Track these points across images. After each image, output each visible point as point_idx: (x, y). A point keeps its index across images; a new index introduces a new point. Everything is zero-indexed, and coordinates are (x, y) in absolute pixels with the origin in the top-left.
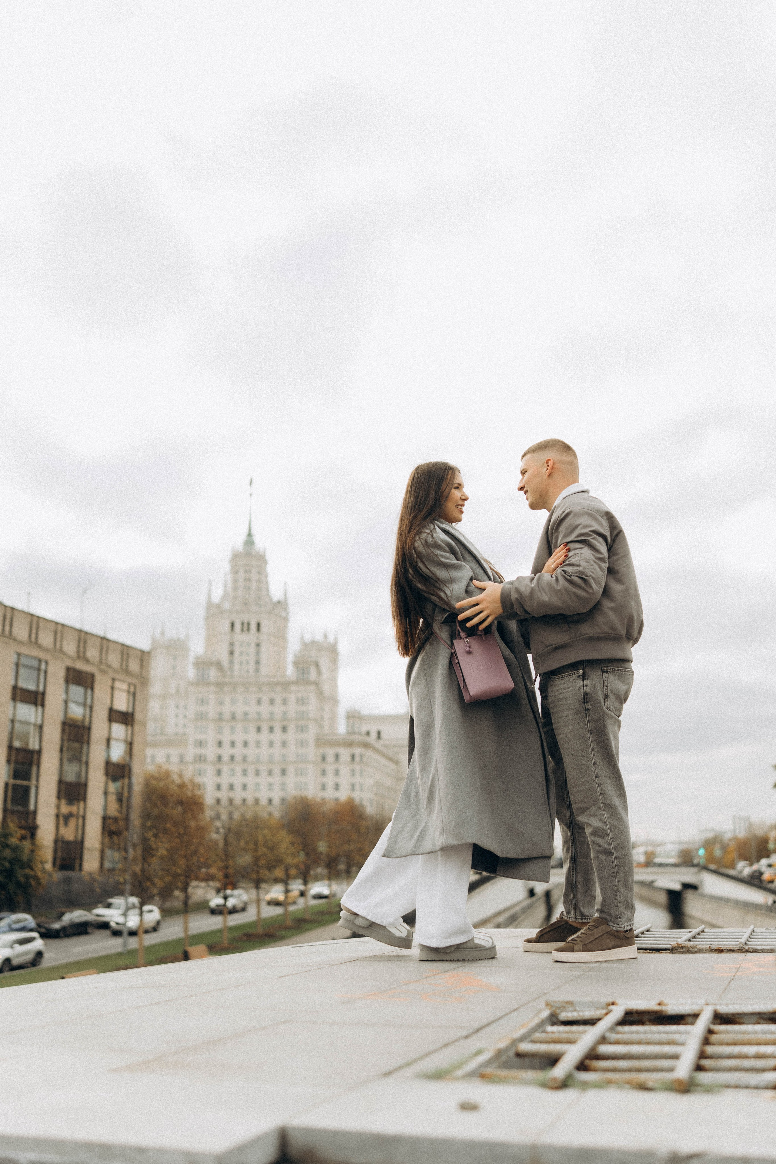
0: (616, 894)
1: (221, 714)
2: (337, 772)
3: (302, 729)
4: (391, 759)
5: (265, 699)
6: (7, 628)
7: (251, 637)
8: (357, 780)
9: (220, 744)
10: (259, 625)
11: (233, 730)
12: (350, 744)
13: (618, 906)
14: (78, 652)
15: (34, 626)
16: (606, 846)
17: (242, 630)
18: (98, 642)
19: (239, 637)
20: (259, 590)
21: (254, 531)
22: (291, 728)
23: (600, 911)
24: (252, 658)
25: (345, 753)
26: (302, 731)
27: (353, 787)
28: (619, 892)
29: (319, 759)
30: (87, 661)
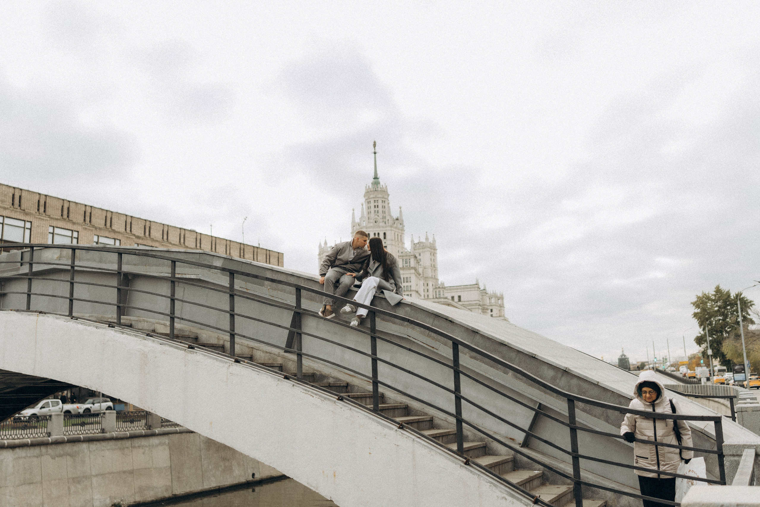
6: (198, 243)
10: (385, 234)
15: (214, 243)
18: (251, 249)
20: (384, 212)
21: (379, 175)
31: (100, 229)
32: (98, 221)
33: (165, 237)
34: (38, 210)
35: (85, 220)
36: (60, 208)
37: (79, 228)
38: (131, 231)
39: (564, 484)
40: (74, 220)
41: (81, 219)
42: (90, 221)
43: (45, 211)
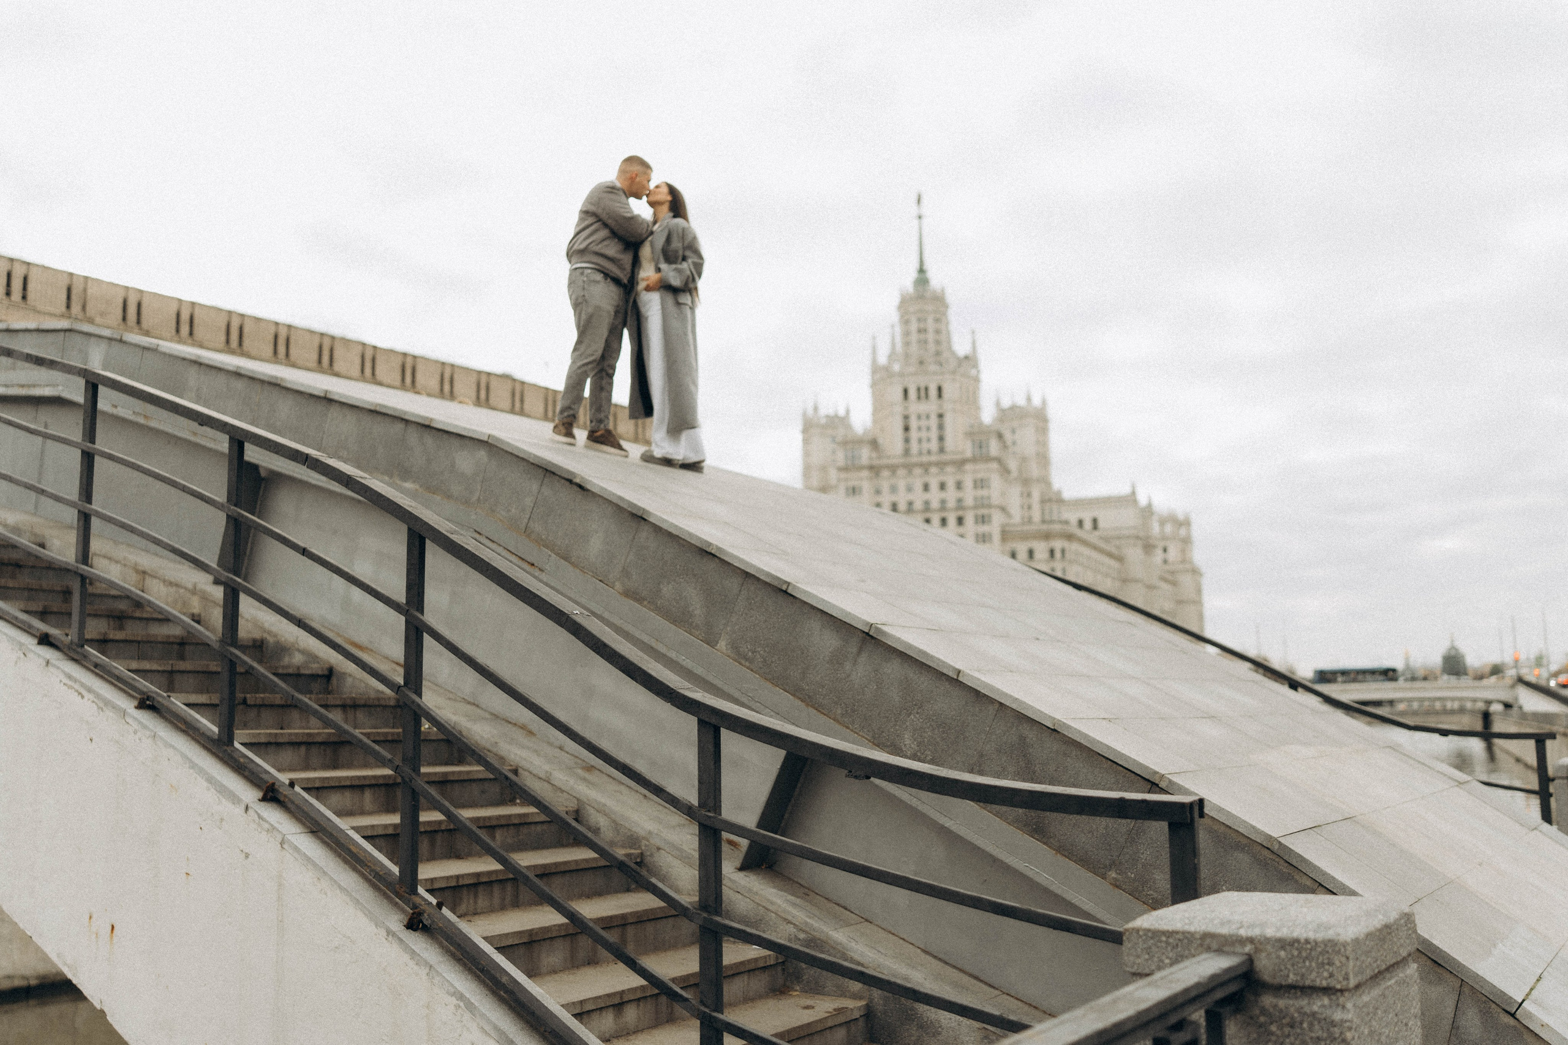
1: (878, 504)
3: (983, 520)
4: (1110, 555)
5: (934, 484)
7: (931, 406)
10: (940, 389)
12: (1047, 536)
17: (919, 398)
19: (916, 407)
20: (938, 342)
22: (969, 519)
24: (934, 434)
25: (1041, 549)
26: (983, 522)
33: (447, 385)
34: (178, 331)
35: (276, 351)
36: (224, 328)
38: (373, 374)
39: (843, 993)
41: (267, 349)
42: (287, 355)
43: (191, 334)
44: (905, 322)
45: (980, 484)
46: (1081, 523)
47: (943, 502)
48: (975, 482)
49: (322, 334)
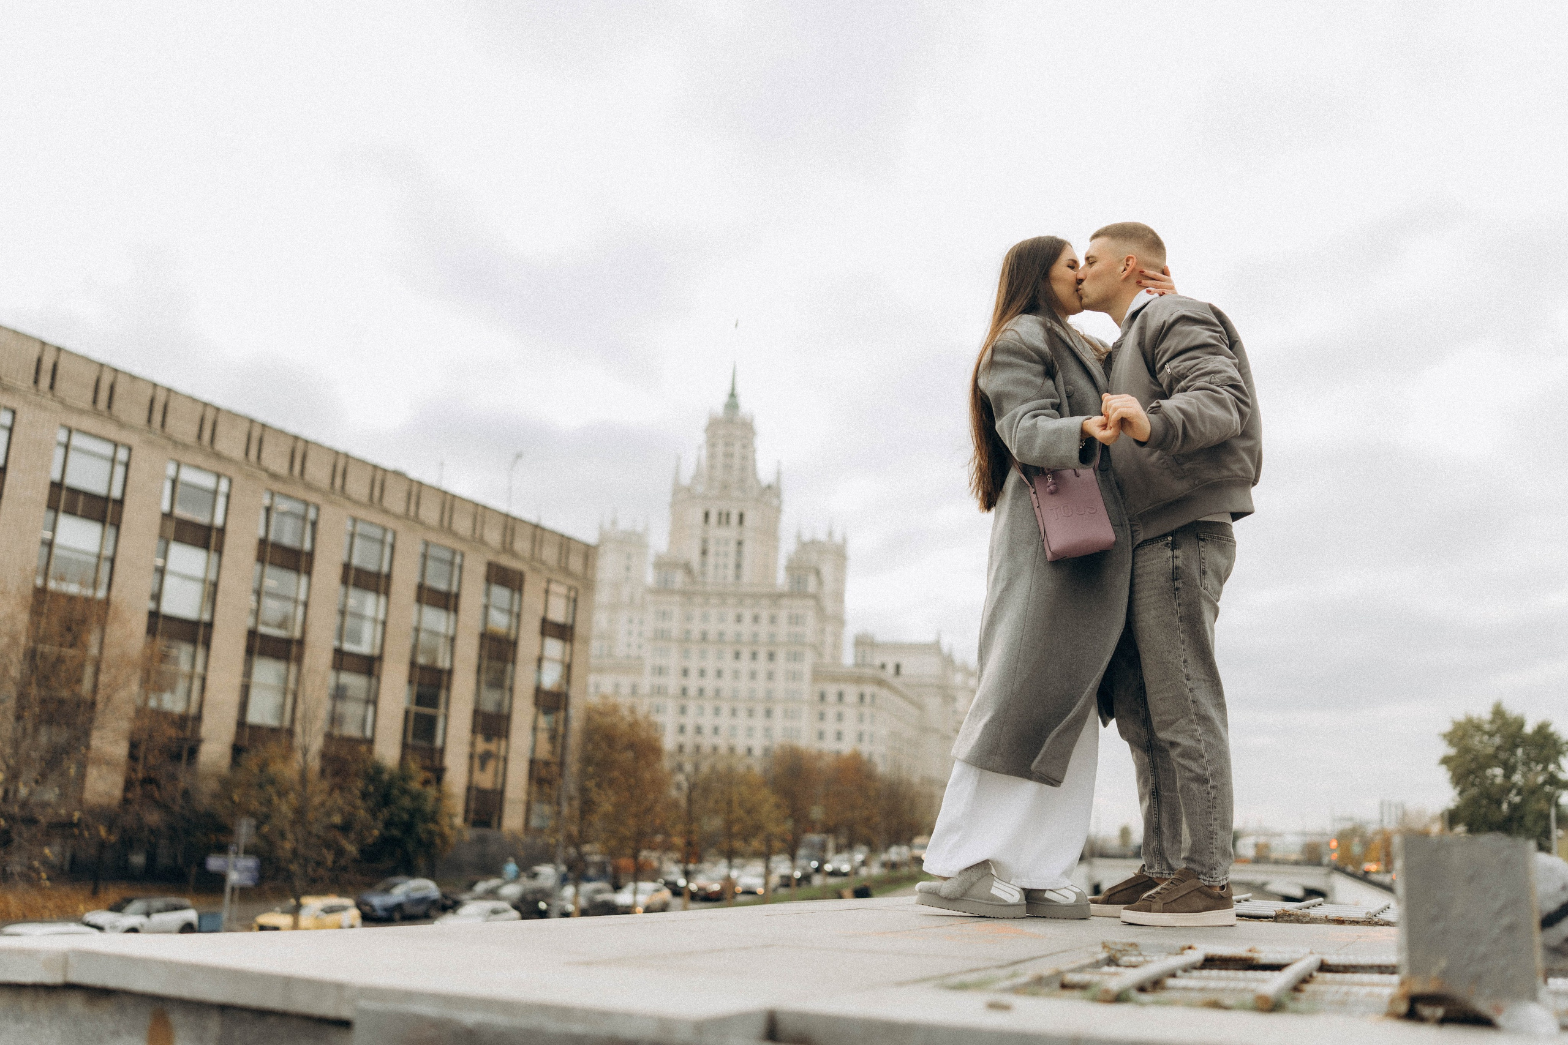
0: (1211, 836)
1: (688, 632)
2: (840, 717)
3: (795, 657)
4: (912, 702)
5: (747, 616)
6: (412, 508)
7: (730, 533)
8: (866, 727)
9: (685, 672)
10: (741, 517)
11: (703, 655)
12: (859, 680)
13: (1213, 853)
14: (504, 543)
15: (447, 506)
16: (1199, 771)
17: (720, 523)
18: (528, 531)
19: (716, 532)
20: (743, 469)
21: (739, 390)
22: (781, 656)
23: (1188, 859)
24: (731, 561)
25: (851, 692)
26: (795, 660)
27: (860, 737)
28: (1216, 834)
29: (816, 698)
30: (514, 554)
31: (186, 447)
32: (183, 427)
33: (338, 482)
34: (36, 381)
35: (149, 420)
36: (92, 383)
37: (133, 439)
38: (259, 457)
40: (124, 417)
41: (139, 417)
42: (163, 424)
43: (52, 387)
44: (712, 444)
45: (795, 620)
46: (883, 666)
47: (755, 635)
48: (790, 617)
49: (206, 405)
